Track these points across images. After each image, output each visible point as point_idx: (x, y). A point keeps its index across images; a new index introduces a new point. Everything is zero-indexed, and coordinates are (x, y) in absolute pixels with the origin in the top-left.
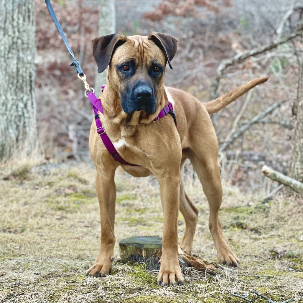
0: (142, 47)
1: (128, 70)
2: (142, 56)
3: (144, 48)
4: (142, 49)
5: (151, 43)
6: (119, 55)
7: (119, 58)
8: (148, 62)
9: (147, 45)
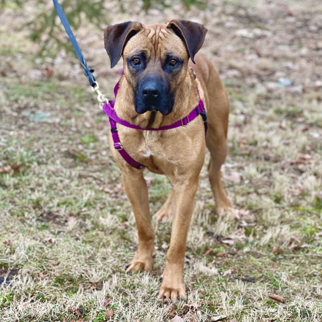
0: (157, 37)
1: (139, 63)
2: (156, 48)
3: (159, 38)
4: (157, 39)
5: (169, 32)
6: (131, 47)
7: (131, 50)
8: (162, 55)
9: (163, 34)
